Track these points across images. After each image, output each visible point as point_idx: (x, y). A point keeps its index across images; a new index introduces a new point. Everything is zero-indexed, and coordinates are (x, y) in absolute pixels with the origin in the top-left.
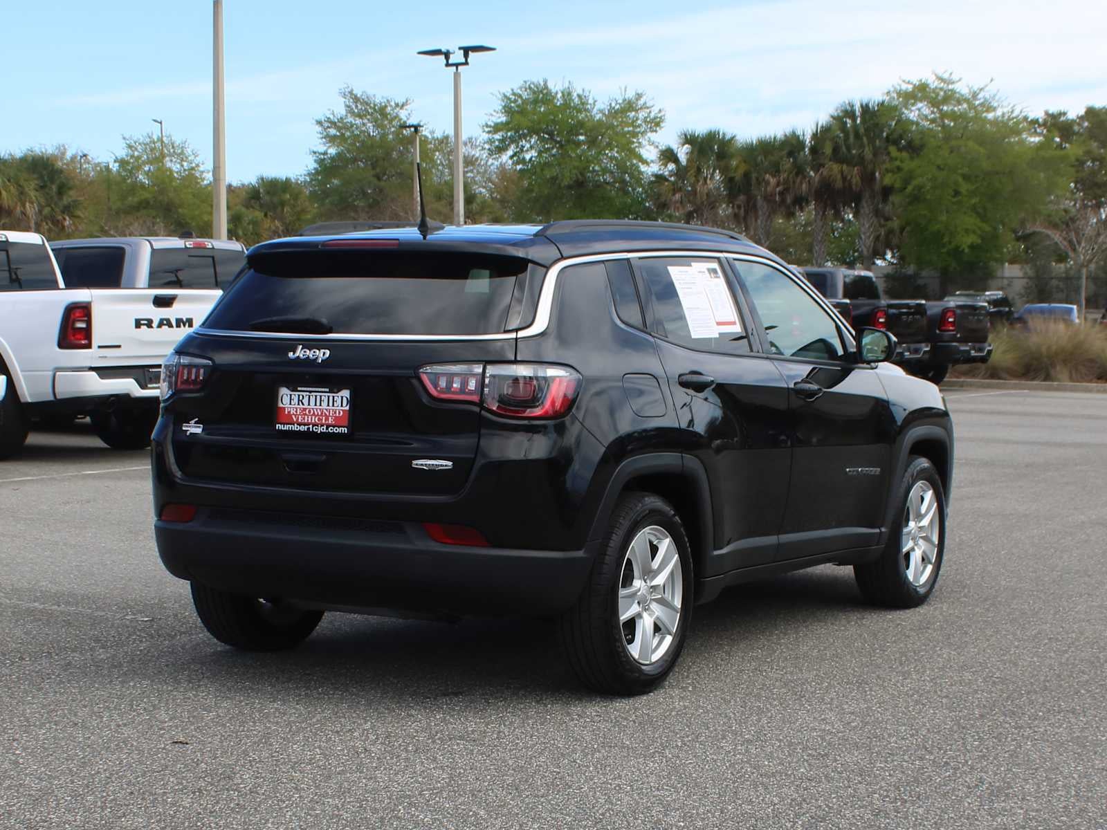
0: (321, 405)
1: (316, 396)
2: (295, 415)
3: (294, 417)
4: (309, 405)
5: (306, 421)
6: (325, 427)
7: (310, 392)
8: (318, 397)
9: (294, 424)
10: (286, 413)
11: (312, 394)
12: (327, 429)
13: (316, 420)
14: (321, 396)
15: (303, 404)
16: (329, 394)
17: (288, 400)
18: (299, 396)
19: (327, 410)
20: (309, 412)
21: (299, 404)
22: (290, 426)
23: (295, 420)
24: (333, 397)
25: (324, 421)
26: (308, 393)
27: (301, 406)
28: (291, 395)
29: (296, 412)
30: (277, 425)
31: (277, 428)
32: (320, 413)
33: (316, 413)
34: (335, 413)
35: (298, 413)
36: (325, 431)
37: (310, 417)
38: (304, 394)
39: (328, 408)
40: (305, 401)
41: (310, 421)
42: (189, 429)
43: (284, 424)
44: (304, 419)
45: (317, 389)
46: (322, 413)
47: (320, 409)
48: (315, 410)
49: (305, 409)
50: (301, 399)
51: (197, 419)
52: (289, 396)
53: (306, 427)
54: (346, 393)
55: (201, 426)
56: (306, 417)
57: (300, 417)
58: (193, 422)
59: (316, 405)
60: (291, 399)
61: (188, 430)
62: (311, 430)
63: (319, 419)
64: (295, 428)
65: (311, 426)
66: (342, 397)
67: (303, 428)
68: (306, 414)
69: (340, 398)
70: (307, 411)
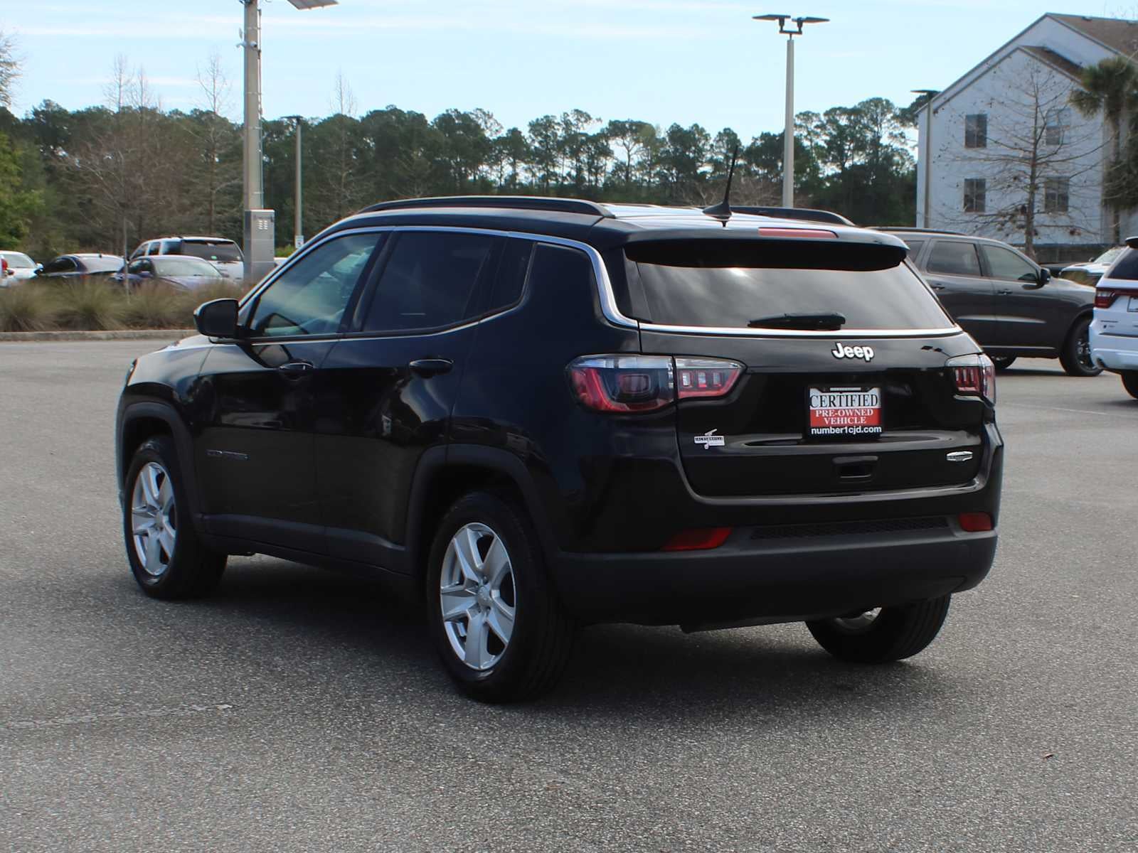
0: (852, 405)
1: (847, 396)
2: (827, 418)
3: (825, 419)
4: (840, 406)
5: (838, 423)
6: (860, 428)
7: (841, 392)
8: (849, 397)
9: (829, 428)
10: (817, 416)
11: (844, 394)
12: (862, 429)
13: (849, 422)
14: (852, 396)
15: (835, 406)
16: (859, 394)
17: (820, 402)
18: (830, 396)
19: (858, 409)
20: (841, 413)
21: (830, 406)
22: (826, 429)
23: (827, 423)
24: (864, 396)
25: (856, 422)
26: (839, 394)
27: (833, 407)
28: (821, 397)
29: (828, 414)
30: (813, 430)
31: (813, 433)
32: (851, 414)
33: (848, 414)
34: (866, 412)
35: (830, 415)
36: (860, 432)
37: (842, 419)
38: (835, 394)
39: (860, 407)
40: (837, 402)
41: (842, 423)
42: (706, 442)
43: (819, 428)
44: (836, 421)
45: (846, 389)
46: (853, 414)
47: (852, 410)
48: (847, 411)
49: (837, 411)
50: (832, 400)
51: (715, 430)
52: (819, 397)
53: (842, 429)
54: (875, 391)
55: (722, 437)
56: (838, 418)
57: (832, 419)
58: (711, 433)
59: (847, 405)
60: (821, 401)
61: (706, 444)
62: (846, 432)
63: (851, 420)
64: (831, 431)
65: (846, 428)
66: (872, 395)
67: (839, 431)
68: (837, 416)
69: (870, 396)
70: (839, 412)
